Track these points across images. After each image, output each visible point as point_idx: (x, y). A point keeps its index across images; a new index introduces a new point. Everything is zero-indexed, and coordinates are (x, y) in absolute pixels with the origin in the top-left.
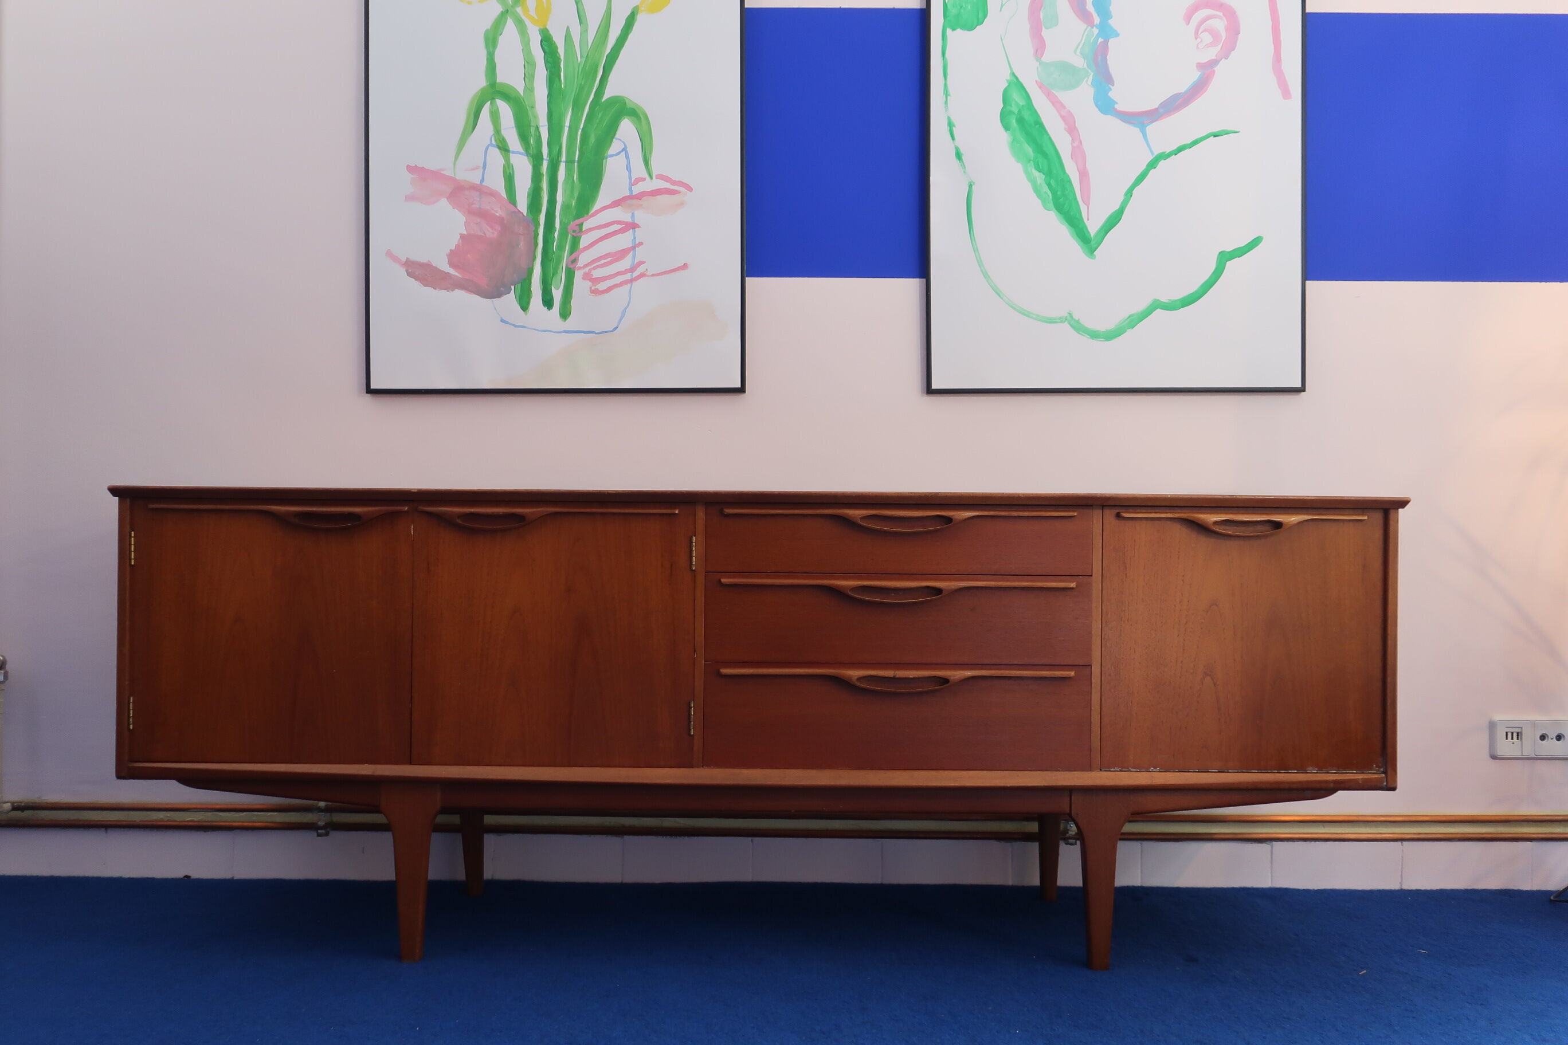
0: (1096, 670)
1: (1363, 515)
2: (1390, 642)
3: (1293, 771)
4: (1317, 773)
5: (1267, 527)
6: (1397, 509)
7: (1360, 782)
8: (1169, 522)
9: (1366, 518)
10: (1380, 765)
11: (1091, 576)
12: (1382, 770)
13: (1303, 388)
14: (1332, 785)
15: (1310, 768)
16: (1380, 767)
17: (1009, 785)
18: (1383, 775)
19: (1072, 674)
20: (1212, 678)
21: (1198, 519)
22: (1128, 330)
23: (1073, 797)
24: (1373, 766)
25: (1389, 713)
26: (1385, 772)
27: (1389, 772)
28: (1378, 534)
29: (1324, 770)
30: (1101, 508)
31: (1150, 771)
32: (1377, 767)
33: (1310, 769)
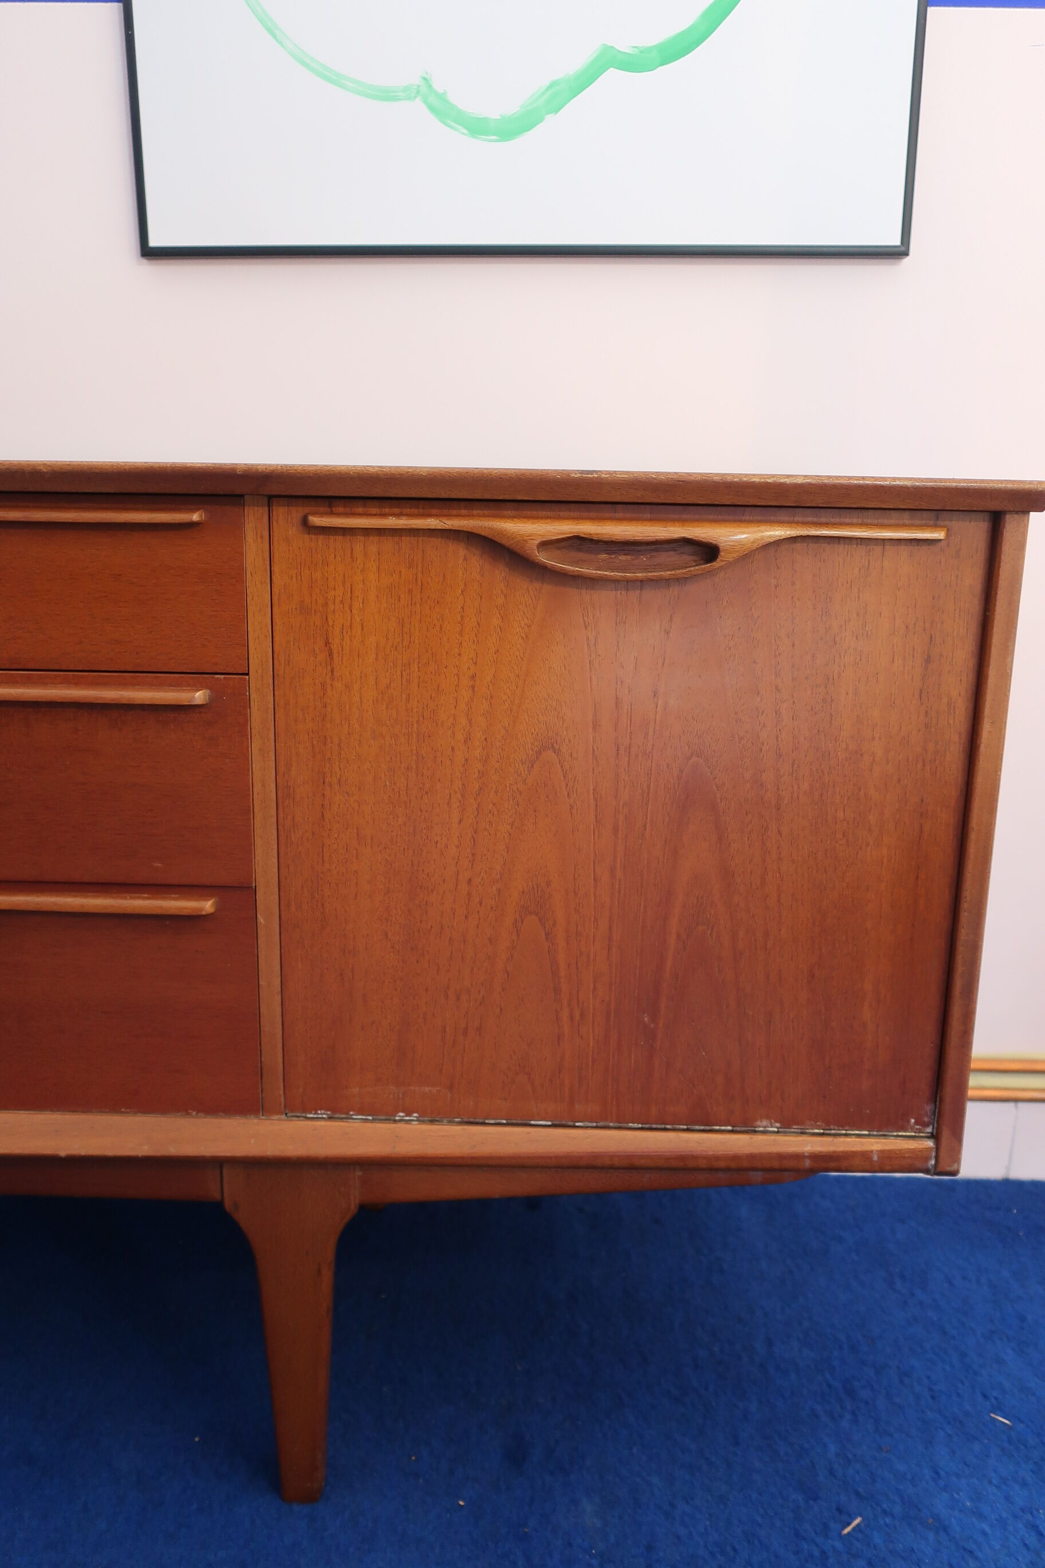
0: (267, 897)
1: (935, 526)
2: (972, 849)
3: (723, 1128)
4: (778, 1132)
5: (686, 557)
6: (1026, 512)
7: (875, 1158)
8: (436, 541)
9: (939, 535)
10: (926, 1119)
11: (248, 674)
12: (929, 1130)
13: (903, 249)
14: (807, 1163)
15: (765, 1123)
16: (925, 1125)
17: (63, 1154)
18: (930, 1143)
19: (208, 906)
20: (540, 920)
21: (502, 533)
22: (548, 117)
23: (224, 1171)
24: (909, 1122)
25: (956, 1011)
26: (935, 1137)
27: (946, 1134)
28: (972, 578)
29: (795, 1128)
30: (266, 499)
31: (395, 1121)
32: (916, 1123)
33: (762, 1124)
